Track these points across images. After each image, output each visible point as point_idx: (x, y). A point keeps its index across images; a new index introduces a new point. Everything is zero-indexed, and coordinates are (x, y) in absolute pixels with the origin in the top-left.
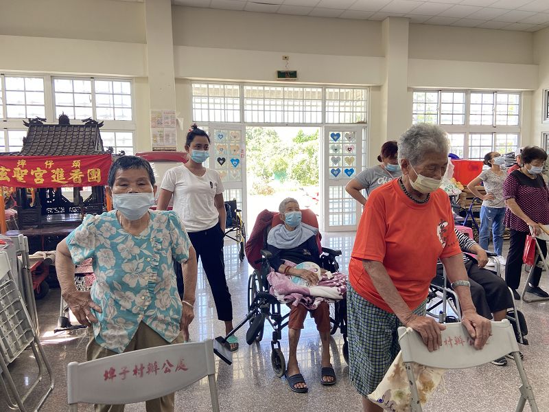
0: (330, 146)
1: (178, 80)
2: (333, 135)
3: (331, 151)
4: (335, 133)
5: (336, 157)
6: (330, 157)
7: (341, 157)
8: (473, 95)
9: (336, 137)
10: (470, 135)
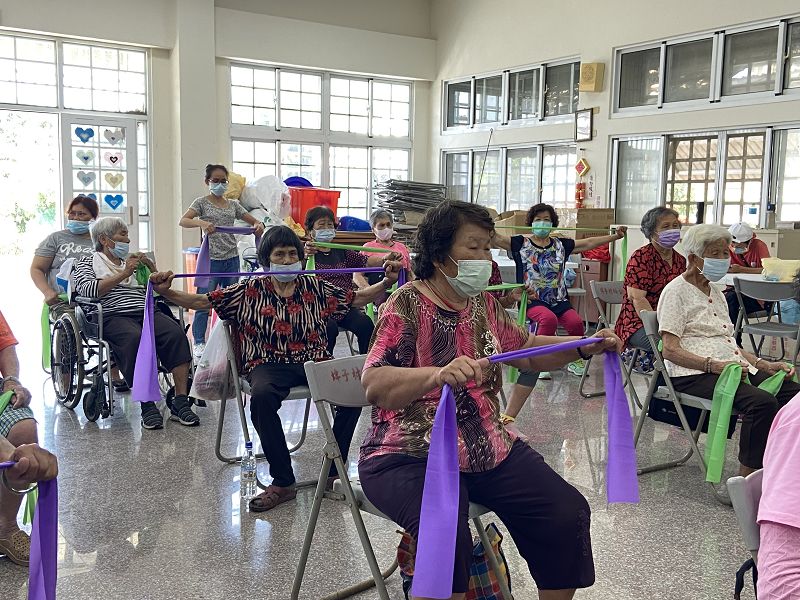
0: (75, 150)
2: (79, 131)
3: (77, 161)
4: (85, 128)
5: (86, 172)
6: (75, 173)
7: (97, 173)
8: (334, 81)
9: (86, 135)
10: (331, 148)
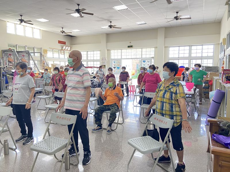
0: (143, 64)
1: (108, 50)
2: (143, 61)
8: (193, 47)
9: (144, 61)
10: (192, 60)
